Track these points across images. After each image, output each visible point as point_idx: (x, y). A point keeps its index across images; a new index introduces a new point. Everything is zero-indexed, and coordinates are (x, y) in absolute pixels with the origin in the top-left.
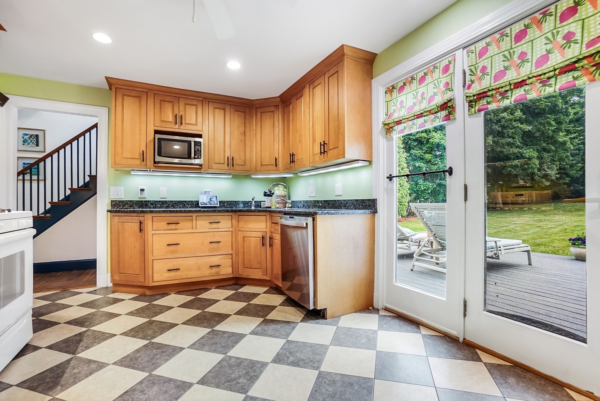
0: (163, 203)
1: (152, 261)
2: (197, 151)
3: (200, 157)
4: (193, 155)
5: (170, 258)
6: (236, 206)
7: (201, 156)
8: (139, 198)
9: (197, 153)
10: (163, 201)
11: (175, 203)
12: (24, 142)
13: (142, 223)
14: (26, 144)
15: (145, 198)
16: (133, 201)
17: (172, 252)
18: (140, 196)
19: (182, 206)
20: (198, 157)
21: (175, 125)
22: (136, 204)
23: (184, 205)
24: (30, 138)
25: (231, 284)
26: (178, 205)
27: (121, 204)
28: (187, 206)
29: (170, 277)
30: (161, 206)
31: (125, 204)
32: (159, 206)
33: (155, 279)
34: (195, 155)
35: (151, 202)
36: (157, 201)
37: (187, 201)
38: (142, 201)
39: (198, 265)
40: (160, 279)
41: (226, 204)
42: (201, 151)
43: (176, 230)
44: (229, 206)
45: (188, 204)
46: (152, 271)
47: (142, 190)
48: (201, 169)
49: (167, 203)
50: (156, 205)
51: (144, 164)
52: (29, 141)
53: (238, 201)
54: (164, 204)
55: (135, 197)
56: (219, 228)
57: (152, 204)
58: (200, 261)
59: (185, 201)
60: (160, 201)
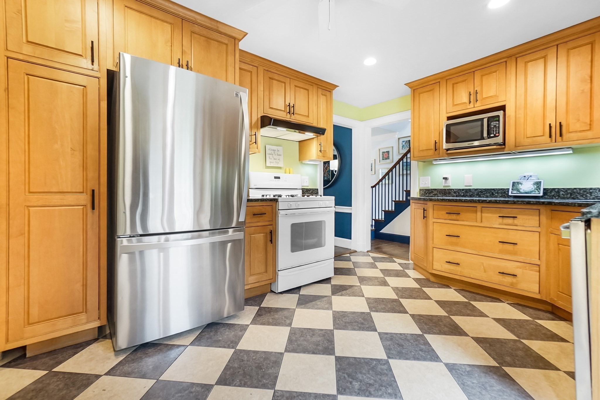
0: (467, 191)
1: (432, 248)
2: (493, 128)
3: (497, 135)
4: (485, 135)
5: (451, 249)
6: (586, 196)
7: (499, 133)
8: (444, 186)
9: (493, 131)
10: (467, 189)
11: (480, 192)
12: (403, 147)
13: (426, 210)
14: (404, 148)
15: (449, 186)
16: (437, 189)
17: (452, 244)
18: (444, 184)
19: (489, 194)
20: (495, 135)
21: (469, 105)
22: (439, 192)
23: (493, 194)
24: (406, 144)
25: (543, 309)
26: (484, 194)
27: (427, 193)
28: (496, 194)
29: (449, 269)
30: (464, 194)
31: (430, 192)
32: (462, 194)
33: (435, 267)
34: (489, 133)
35: (454, 190)
36: (460, 190)
37: (496, 189)
38: (445, 189)
39: (483, 266)
40: (440, 269)
41: (562, 193)
42: (499, 127)
43: (457, 220)
44: (569, 196)
45: (497, 193)
46: (432, 258)
47: (446, 179)
48: (504, 148)
49: (471, 192)
50: (459, 193)
51: (437, 154)
52: (405, 146)
53: (591, 189)
54: (467, 193)
55: (440, 185)
56: (516, 225)
57: (455, 192)
58: (487, 262)
59: (494, 189)
60: (463, 190)
